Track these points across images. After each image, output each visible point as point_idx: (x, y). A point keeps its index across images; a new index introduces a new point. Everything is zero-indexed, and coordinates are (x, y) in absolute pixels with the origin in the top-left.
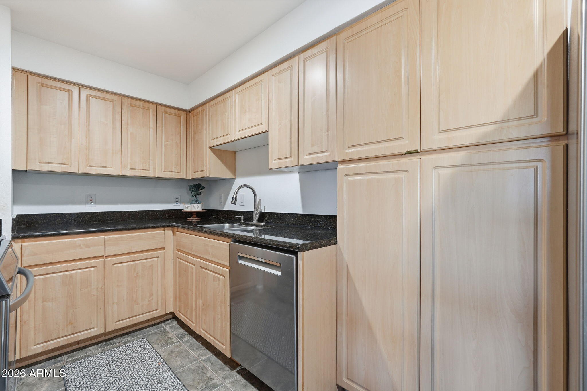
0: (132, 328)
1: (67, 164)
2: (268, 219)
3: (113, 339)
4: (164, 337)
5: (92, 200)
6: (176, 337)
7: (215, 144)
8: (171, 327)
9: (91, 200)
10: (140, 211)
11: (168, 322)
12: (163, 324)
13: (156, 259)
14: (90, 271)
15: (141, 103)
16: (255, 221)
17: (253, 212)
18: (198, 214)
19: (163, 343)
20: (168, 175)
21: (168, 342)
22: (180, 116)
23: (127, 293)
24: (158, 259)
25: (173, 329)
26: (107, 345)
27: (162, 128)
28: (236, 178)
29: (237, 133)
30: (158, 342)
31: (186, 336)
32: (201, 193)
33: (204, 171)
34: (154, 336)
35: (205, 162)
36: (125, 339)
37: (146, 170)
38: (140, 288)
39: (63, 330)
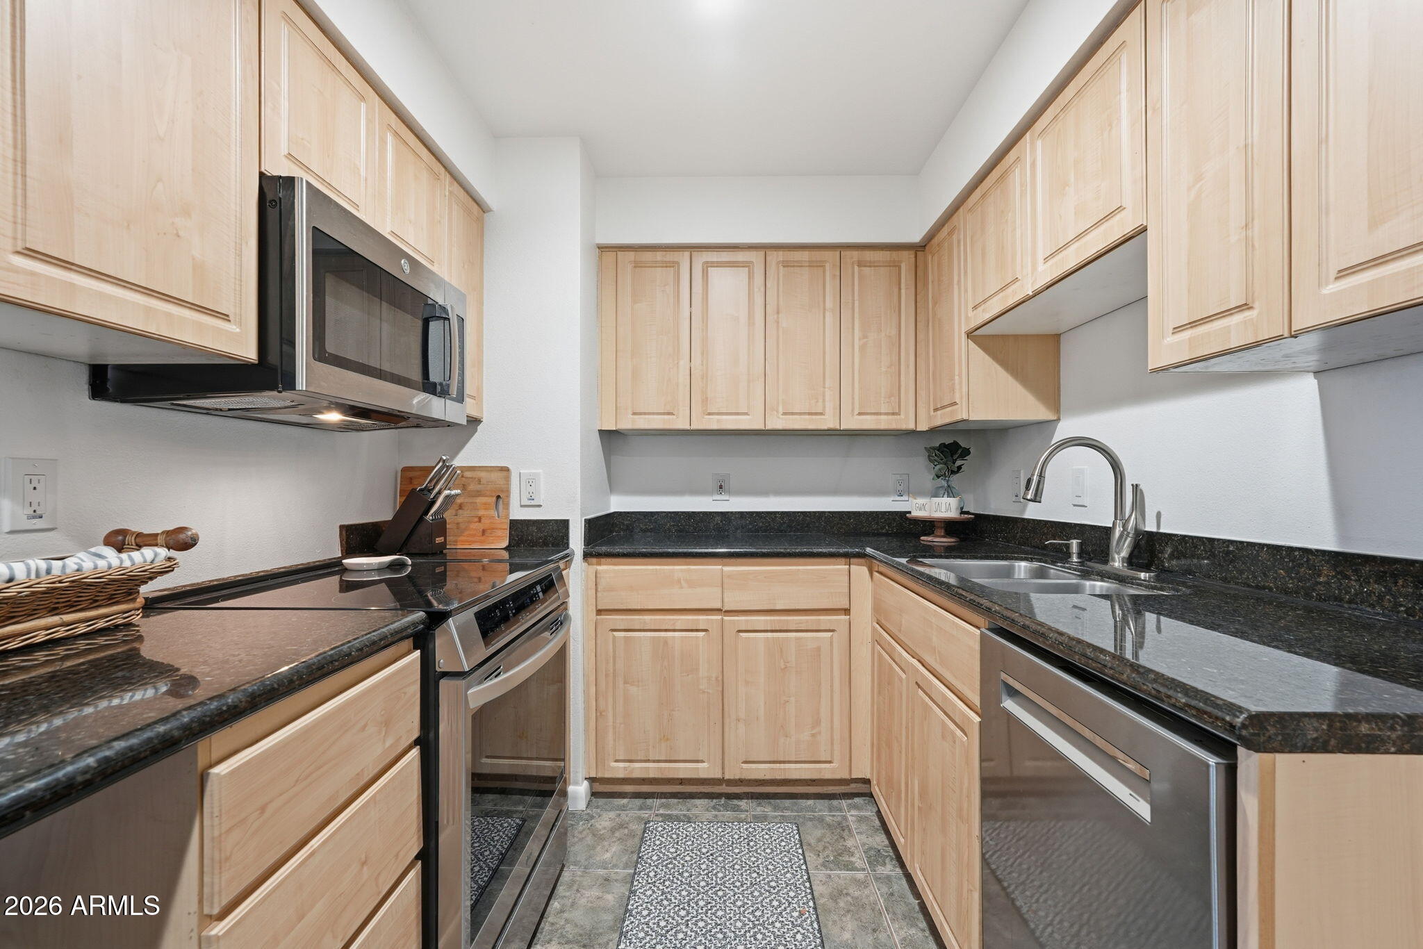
0: (778, 785)
1: (672, 415)
2: (1172, 556)
3: (739, 798)
4: (837, 840)
5: (723, 487)
6: (864, 852)
7: (979, 321)
8: (861, 819)
9: (721, 487)
10: (813, 512)
11: (857, 800)
12: (844, 803)
13: (830, 634)
14: (697, 637)
15: (805, 256)
16: (1117, 562)
17: (1110, 528)
18: (950, 527)
19: (828, 856)
20: (868, 423)
21: (840, 861)
22: (897, 266)
23: (765, 703)
24: (832, 636)
25: (864, 827)
26: (726, 808)
27: (853, 304)
28: (1059, 419)
29: (1041, 267)
30: (820, 848)
31: (887, 860)
32: (959, 468)
33: (955, 404)
34: (817, 827)
35: (957, 377)
36: (759, 809)
37: (816, 414)
38: (793, 699)
39: (654, 747)
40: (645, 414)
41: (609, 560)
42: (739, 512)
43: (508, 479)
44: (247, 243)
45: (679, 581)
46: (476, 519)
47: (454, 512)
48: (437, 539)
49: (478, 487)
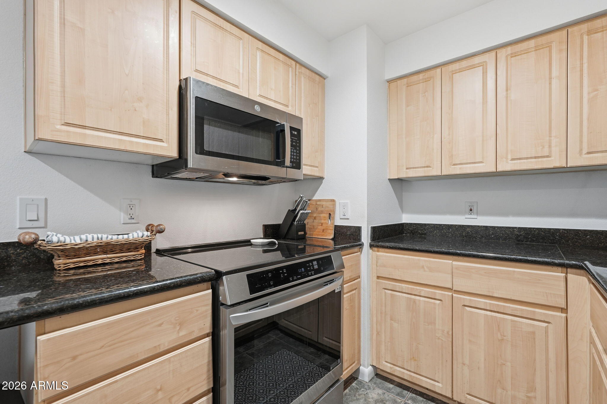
1: (430, 167)
5: (473, 210)
9: (471, 210)
13: (545, 325)
14: (435, 303)
23: (485, 359)
24: (547, 326)
37: (543, 157)
38: (509, 364)
39: (407, 361)
40: (415, 168)
41: (383, 250)
42: (484, 226)
43: (334, 205)
44: (172, 109)
45: (423, 267)
46: (320, 224)
47: (312, 221)
48: (299, 233)
49: (322, 209)
